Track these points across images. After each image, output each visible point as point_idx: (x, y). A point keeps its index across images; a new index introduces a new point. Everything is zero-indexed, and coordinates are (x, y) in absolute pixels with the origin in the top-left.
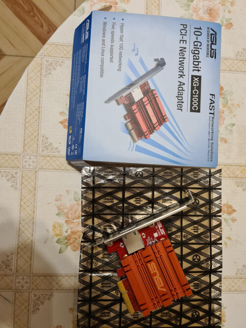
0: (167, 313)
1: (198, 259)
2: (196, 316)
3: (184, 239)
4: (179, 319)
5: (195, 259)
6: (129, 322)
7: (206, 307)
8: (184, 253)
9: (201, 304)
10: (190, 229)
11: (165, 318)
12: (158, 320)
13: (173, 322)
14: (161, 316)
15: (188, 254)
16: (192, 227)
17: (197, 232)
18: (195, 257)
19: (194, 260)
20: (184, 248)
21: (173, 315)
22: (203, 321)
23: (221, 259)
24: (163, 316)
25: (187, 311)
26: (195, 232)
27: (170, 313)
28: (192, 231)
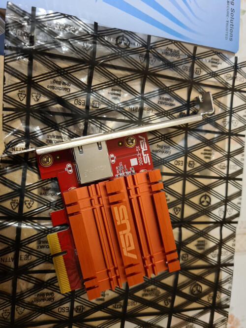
0: (152, 290)
1: (207, 202)
2: (196, 292)
3: (188, 169)
4: (170, 298)
5: (203, 202)
6: (88, 308)
7: (211, 277)
8: (187, 192)
9: (205, 274)
10: (198, 153)
11: (149, 298)
12: (136, 301)
13: (162, 303)
14: (143, 295)
15: (194, 194)
16: (202, 150)
17: (209, 158)
18: (203, 199)
19: (201, 203)
20: (187, 183)
21: (162, 291)
22: (205, 298)
23: (240, 203)
24: (146, 295)
25: (184, 285)
26: (206, 158)
27: (158, 289)
28: (202, 157)
